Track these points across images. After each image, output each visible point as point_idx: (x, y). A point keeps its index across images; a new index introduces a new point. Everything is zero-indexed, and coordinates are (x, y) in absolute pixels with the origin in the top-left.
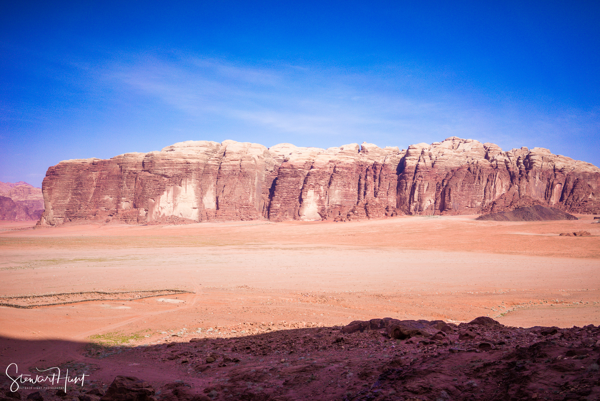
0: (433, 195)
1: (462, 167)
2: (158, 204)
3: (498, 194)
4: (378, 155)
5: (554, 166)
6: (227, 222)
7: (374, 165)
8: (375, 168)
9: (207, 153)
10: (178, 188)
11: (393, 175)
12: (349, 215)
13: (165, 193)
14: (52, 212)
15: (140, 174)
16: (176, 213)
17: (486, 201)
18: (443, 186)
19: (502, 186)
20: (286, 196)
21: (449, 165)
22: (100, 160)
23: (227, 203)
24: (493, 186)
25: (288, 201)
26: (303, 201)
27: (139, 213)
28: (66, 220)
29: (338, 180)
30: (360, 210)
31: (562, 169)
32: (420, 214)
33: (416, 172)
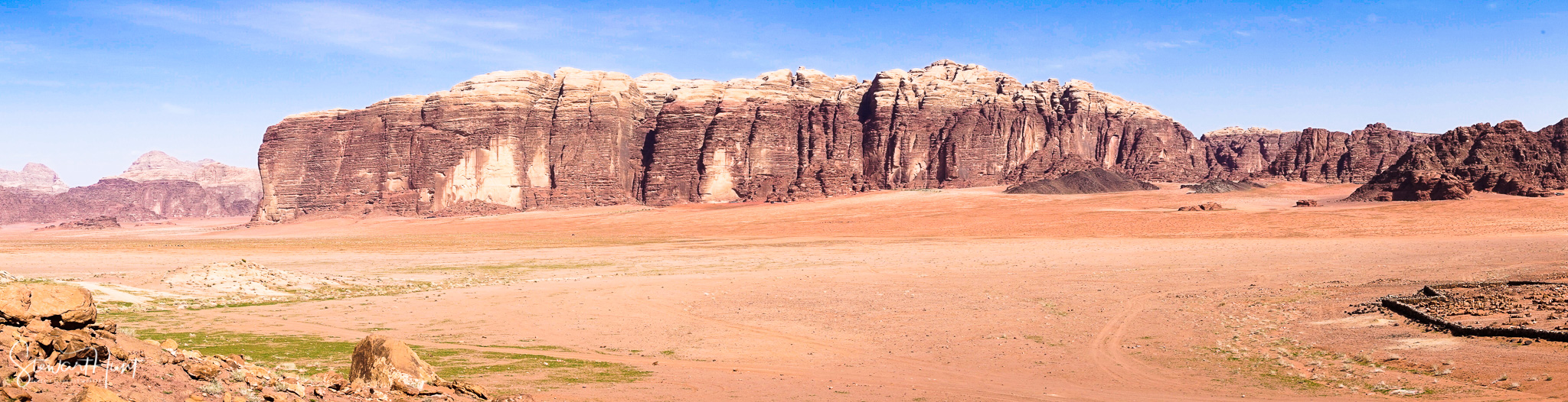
0: (924, 155)
1: (970, 108)
2: (450, 181)
3: (1028, 152)
4: (827, 88)
5: (1106, 109)
6: (572, 209)
7: (822, 105)
8: (826, 111)
9: (531, 91)
10: (483, 153)
11: (854, 122)
12: (790, 191)
13: (462, 161)
14: (274, 200)
15: (418, 131)
16: (481, 196)
17: (1011, 164)
18: (941, 139)
19: (1033, 138)
20: (673, 161)
21: (947, 105)
22: (349, 112)
23: (569, 175)
24: (1020, 140)
25: (678, 169)
26: (705, 169)
27: (418, 197)
28: (299, 212)
29: (764, 133)
30: (808, 181)
31: (1118, 113)
32: (904, 187)
33: (894, 117)
